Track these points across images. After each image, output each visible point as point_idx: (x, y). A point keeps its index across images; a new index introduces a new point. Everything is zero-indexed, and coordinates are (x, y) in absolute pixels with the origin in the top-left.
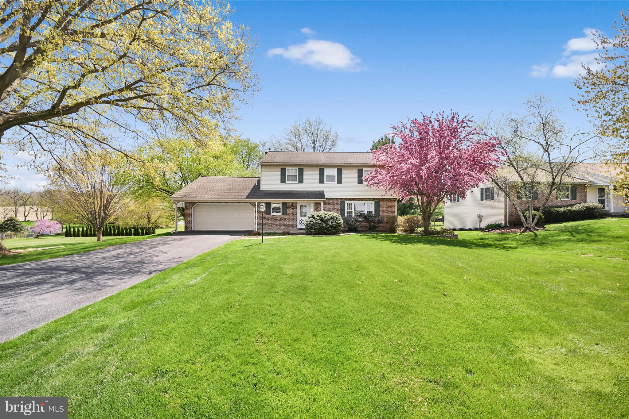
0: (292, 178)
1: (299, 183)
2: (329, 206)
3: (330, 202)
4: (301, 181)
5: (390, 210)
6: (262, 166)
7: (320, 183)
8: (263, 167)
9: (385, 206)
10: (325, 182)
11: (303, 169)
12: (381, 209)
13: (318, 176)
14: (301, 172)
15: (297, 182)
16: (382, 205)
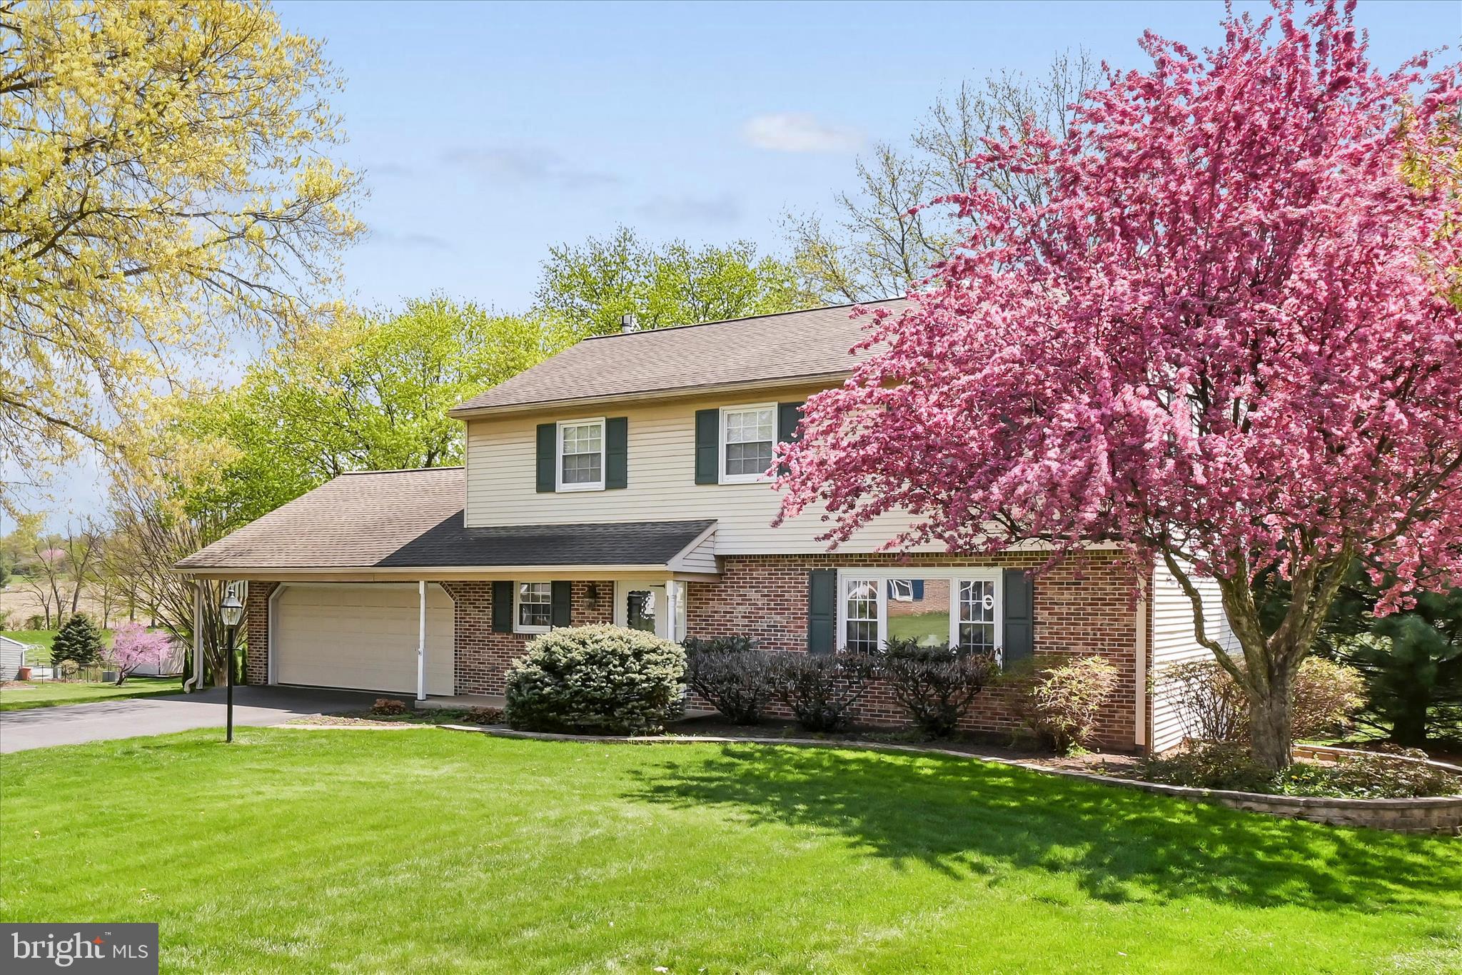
0: (579, 468)
1: (609, 487)
2: (752, 594)
3: (760, 573)
4: (617, 479)
5: (1099, 621)
6: (470, 422)
7: (698, 483)
8: (473, 427)
9: (1067, 596)
10: (723, 477)
11: (624, 421)
12: (1042, 615)
13: (691, 448)
14: (617, 433)
15: (601, 485)
16: (1052, 593)
